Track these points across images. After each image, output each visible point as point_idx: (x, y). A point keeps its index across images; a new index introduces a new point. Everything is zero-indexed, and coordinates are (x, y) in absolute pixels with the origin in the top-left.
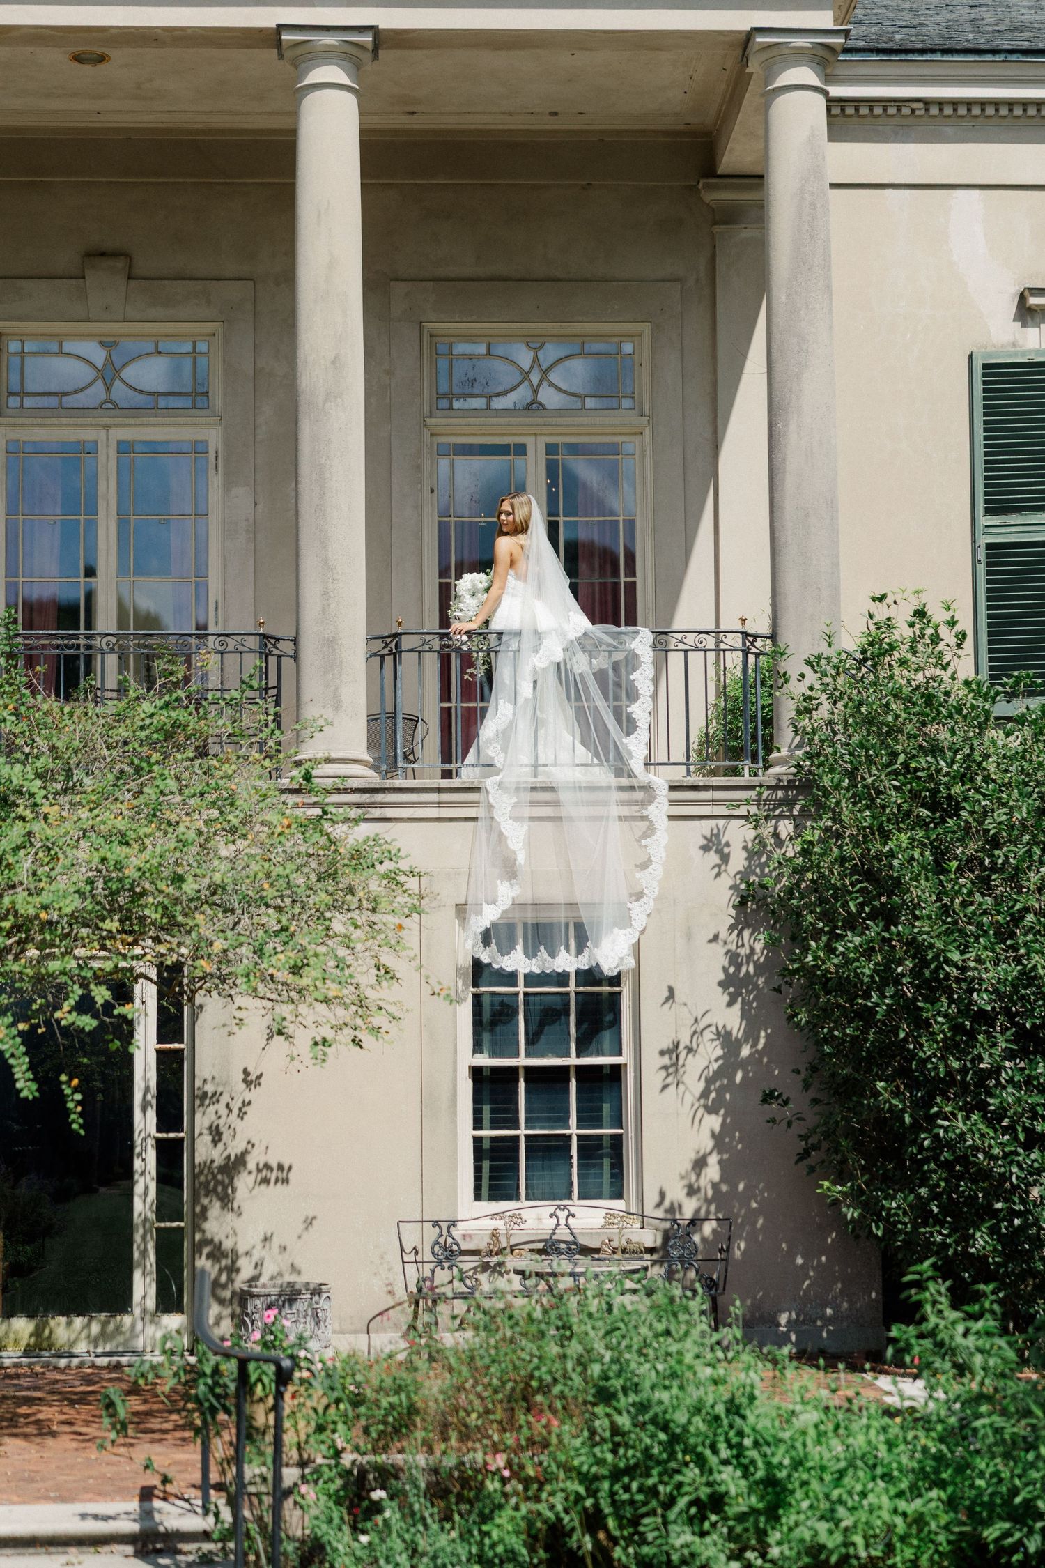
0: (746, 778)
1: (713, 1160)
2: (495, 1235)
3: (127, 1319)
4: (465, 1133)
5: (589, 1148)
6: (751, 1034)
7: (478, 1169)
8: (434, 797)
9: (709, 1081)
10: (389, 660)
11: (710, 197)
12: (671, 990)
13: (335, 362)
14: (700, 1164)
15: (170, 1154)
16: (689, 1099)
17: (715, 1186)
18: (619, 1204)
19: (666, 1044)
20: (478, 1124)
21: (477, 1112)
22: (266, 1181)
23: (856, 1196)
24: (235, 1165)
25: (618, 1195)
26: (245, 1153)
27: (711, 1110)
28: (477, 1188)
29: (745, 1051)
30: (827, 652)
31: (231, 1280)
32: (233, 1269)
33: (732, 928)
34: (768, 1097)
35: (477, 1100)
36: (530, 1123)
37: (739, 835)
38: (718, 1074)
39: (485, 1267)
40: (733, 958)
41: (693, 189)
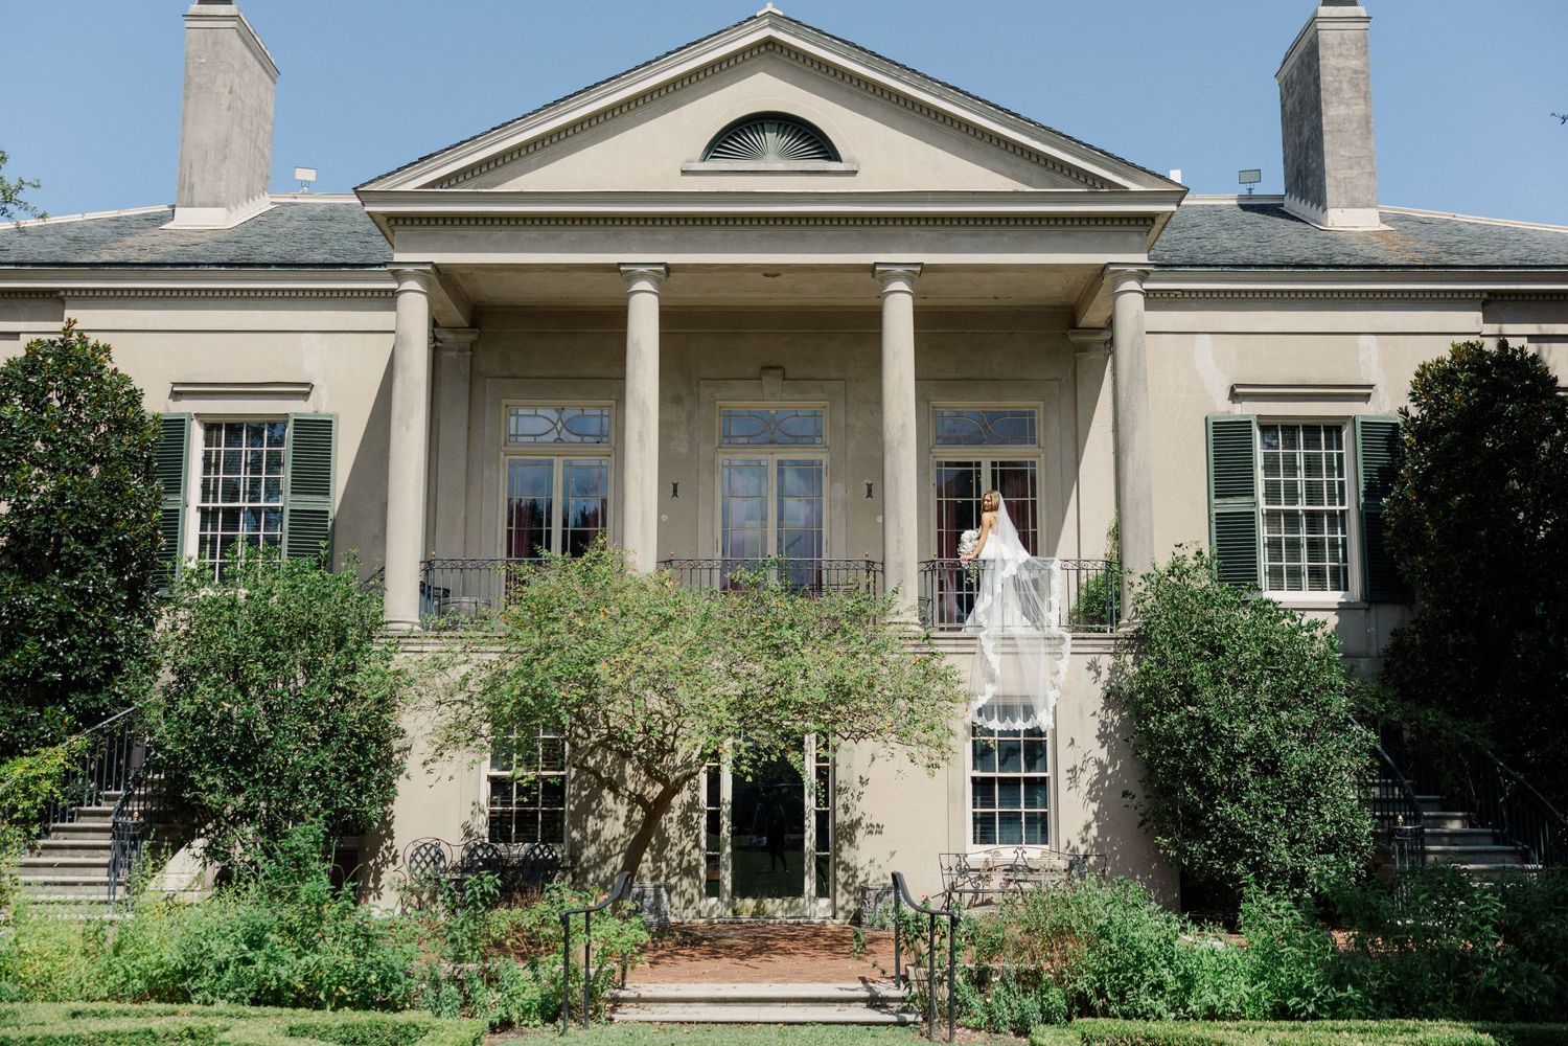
0: (1108, 634)
1: (1094, 825)
2: (986, 861)
3: (802, 900)
4: (969, 810)
5: (1031, 818)
6: (1112, 763)
7: (975, 828)
8: (954, 642)
9: (1092, 786)
10: (929, 573)
11: (1073, 338)
12: (1072, 740)
13: (903, 426)
14: (1087, 827)
15: (822, 818)
16: (1082, 795)
17: (1095, 838)
18: (1046, 847)
19: (1070, 767)
20: (975, 806)
21: (974, 799)
22: (871, 832)
23: (1174, 844)
24: (855, 824)
25: (1046, 843)
26: (860, 819)
27: (1093, 800)
28: (975, 838)
29: (1110, 771)
30: (1153, 572)
31: (854, 882)
32: (855, 876)
33: (1102, 709)
34: (1125, 794)
35: (975, 794)
36: (1001, 806)
37: (1106, 662)
38: (1096, 782)
39: (980, 877)
40: (1103, 723)
41: (1065, 335)
